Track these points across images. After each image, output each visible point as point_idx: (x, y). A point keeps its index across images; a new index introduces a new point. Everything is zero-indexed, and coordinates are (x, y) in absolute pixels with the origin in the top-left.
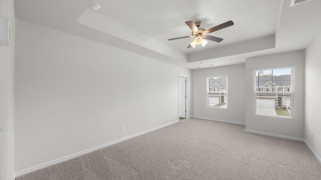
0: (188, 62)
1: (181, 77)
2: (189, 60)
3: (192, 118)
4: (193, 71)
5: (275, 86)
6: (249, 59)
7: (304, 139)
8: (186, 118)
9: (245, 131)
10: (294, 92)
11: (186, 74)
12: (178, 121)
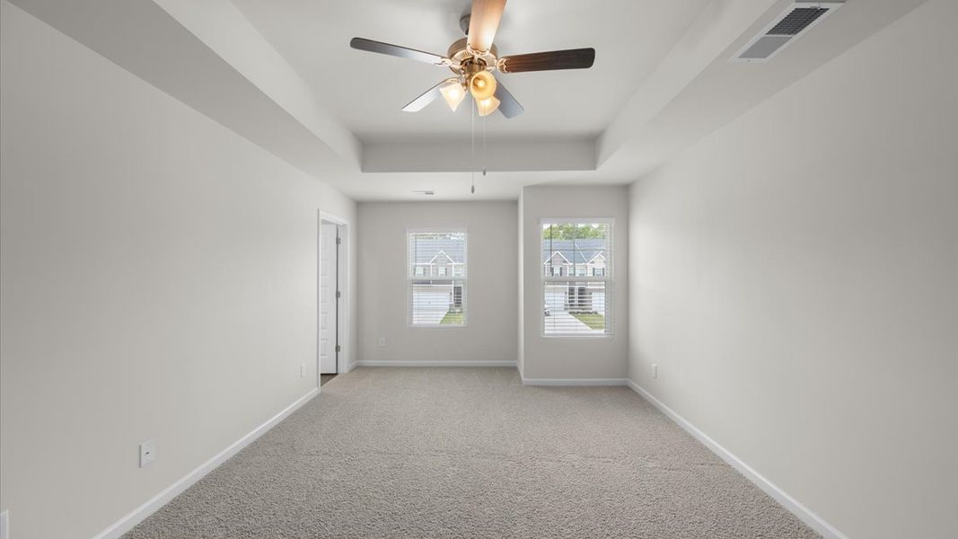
0: (363, 170)
1: (325, 222)
2: (366, 165)
3: (359, 369)
4: (361, 206)
5: (566, 262)
6: (531, 189)
7: (628, 380)
8: (339, 372)
9: (521, 383)
10: (611, 278)
11: (340, 215)
12: (315, 390)
